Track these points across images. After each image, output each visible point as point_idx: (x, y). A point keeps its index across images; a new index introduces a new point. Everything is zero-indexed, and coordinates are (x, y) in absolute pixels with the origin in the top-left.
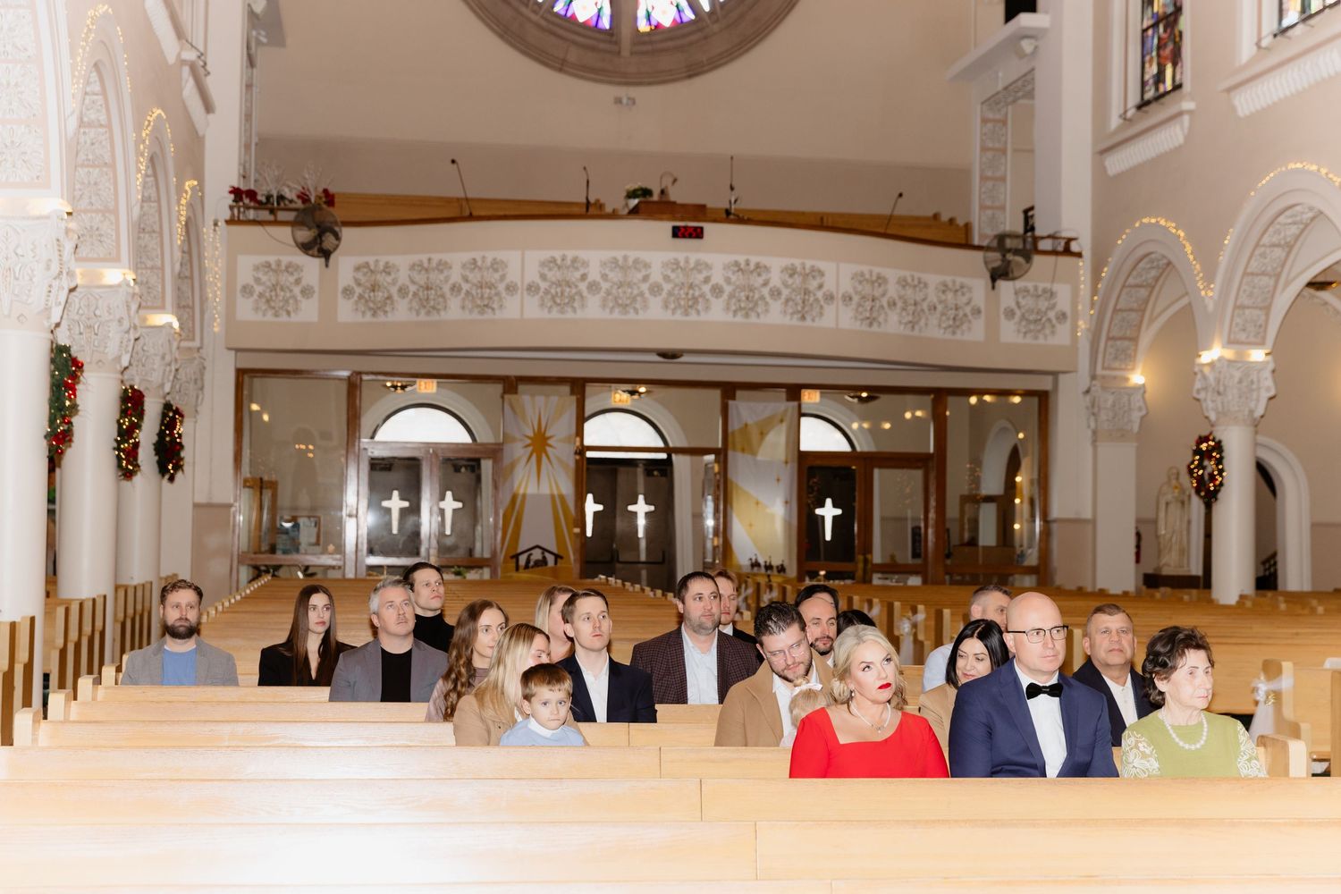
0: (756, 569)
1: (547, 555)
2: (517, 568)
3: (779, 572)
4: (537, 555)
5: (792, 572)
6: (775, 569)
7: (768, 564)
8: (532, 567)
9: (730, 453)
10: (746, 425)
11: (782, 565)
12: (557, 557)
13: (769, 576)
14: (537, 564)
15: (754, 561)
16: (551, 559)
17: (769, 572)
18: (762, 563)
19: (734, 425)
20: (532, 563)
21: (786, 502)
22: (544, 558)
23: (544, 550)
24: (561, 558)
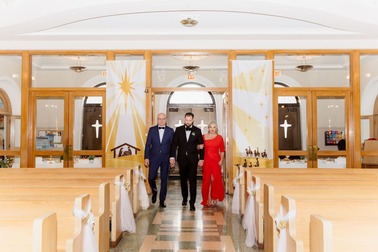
0: (249, 155)
1: (131, 148)
2: (115, 157)
3: (263, 156)
4: (125, 149)
5: (271, 156)
6: (261, 155)
7: (256, 152)
8: (123, 156)
9: (234, 90)
10: (242, 74)
11: (265, 152)
12: (137, 150)
13: (257, 159)
14: (126, 154)
15: (248, 150)
16: (133, 151)
17: (257, 157)
18: (253, 152)
19: (235, 74)
20: (123, 153)
21: (267, 117)
22: (130, 150)
23: (129, 146)
24: (139, 150)
